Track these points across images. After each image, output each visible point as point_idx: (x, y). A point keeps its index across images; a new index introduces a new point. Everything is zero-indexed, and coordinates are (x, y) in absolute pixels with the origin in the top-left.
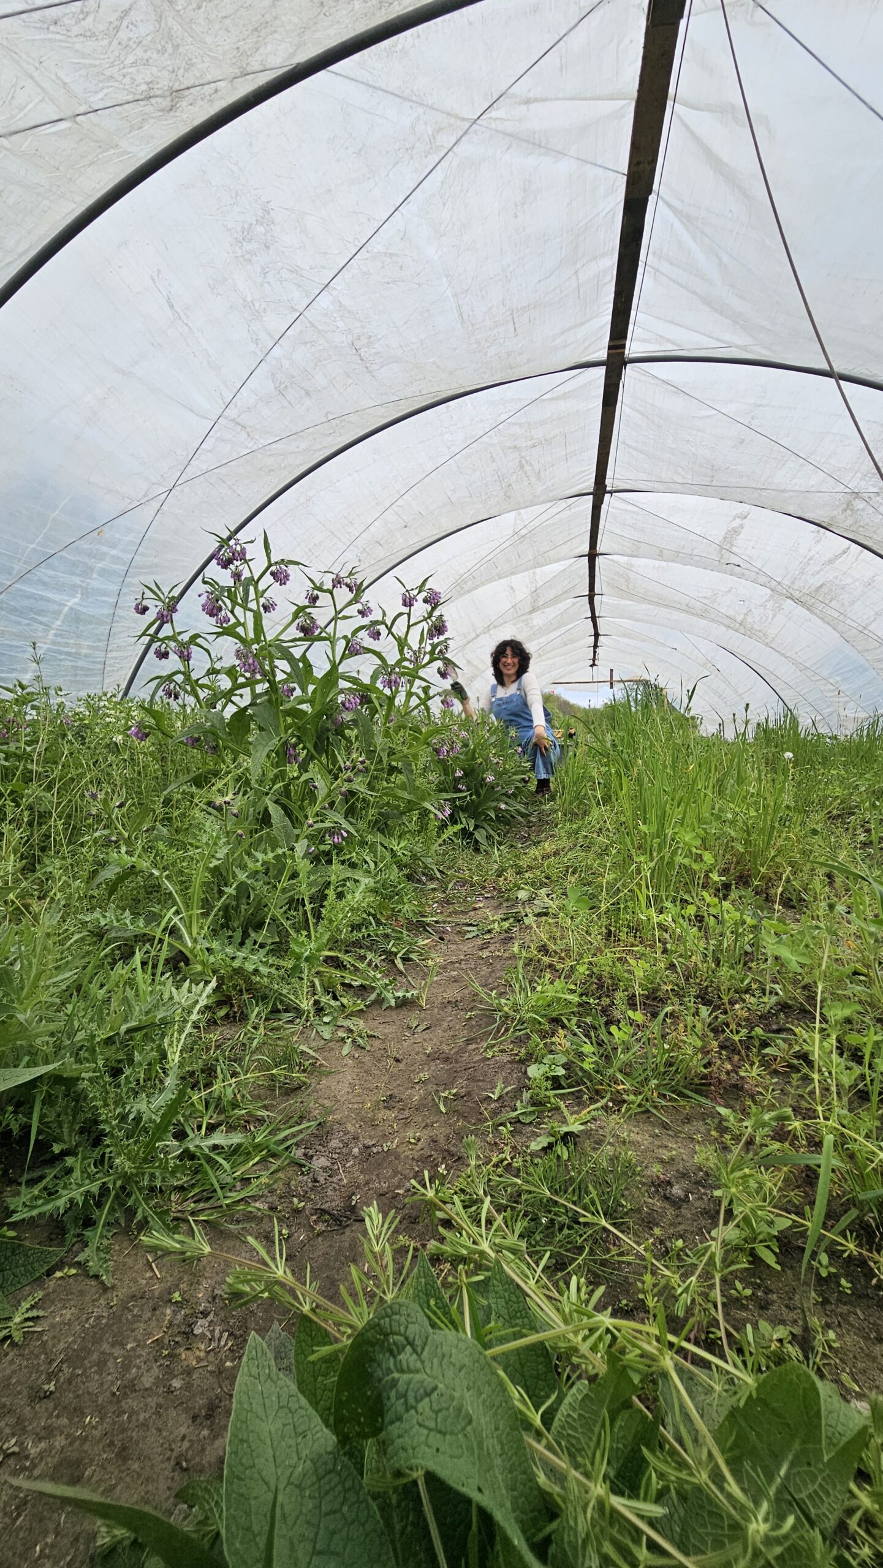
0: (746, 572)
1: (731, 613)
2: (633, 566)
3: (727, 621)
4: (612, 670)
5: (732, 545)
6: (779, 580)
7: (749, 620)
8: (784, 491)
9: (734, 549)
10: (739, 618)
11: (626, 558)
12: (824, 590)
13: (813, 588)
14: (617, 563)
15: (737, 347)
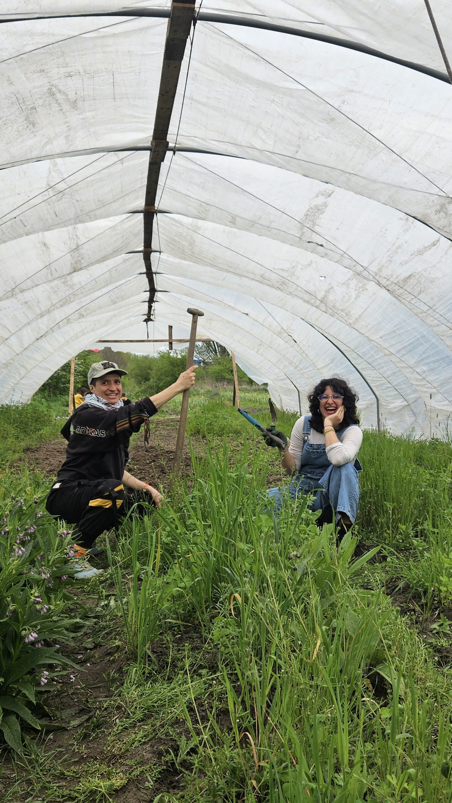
0: (329, 252)
1: (311, 288)
2: (199, 228)
3: (306, 297)
4: (171, 327)
5: (314, 224)
6: (365, 265)
7: (331, 297)
8: (375, 181)
9: (317, 229)
10: (320, 295)
11: (190, 220)
12: (413, 281)
13: (402, 277)
14: (180, 223)
15: (330, 25)
